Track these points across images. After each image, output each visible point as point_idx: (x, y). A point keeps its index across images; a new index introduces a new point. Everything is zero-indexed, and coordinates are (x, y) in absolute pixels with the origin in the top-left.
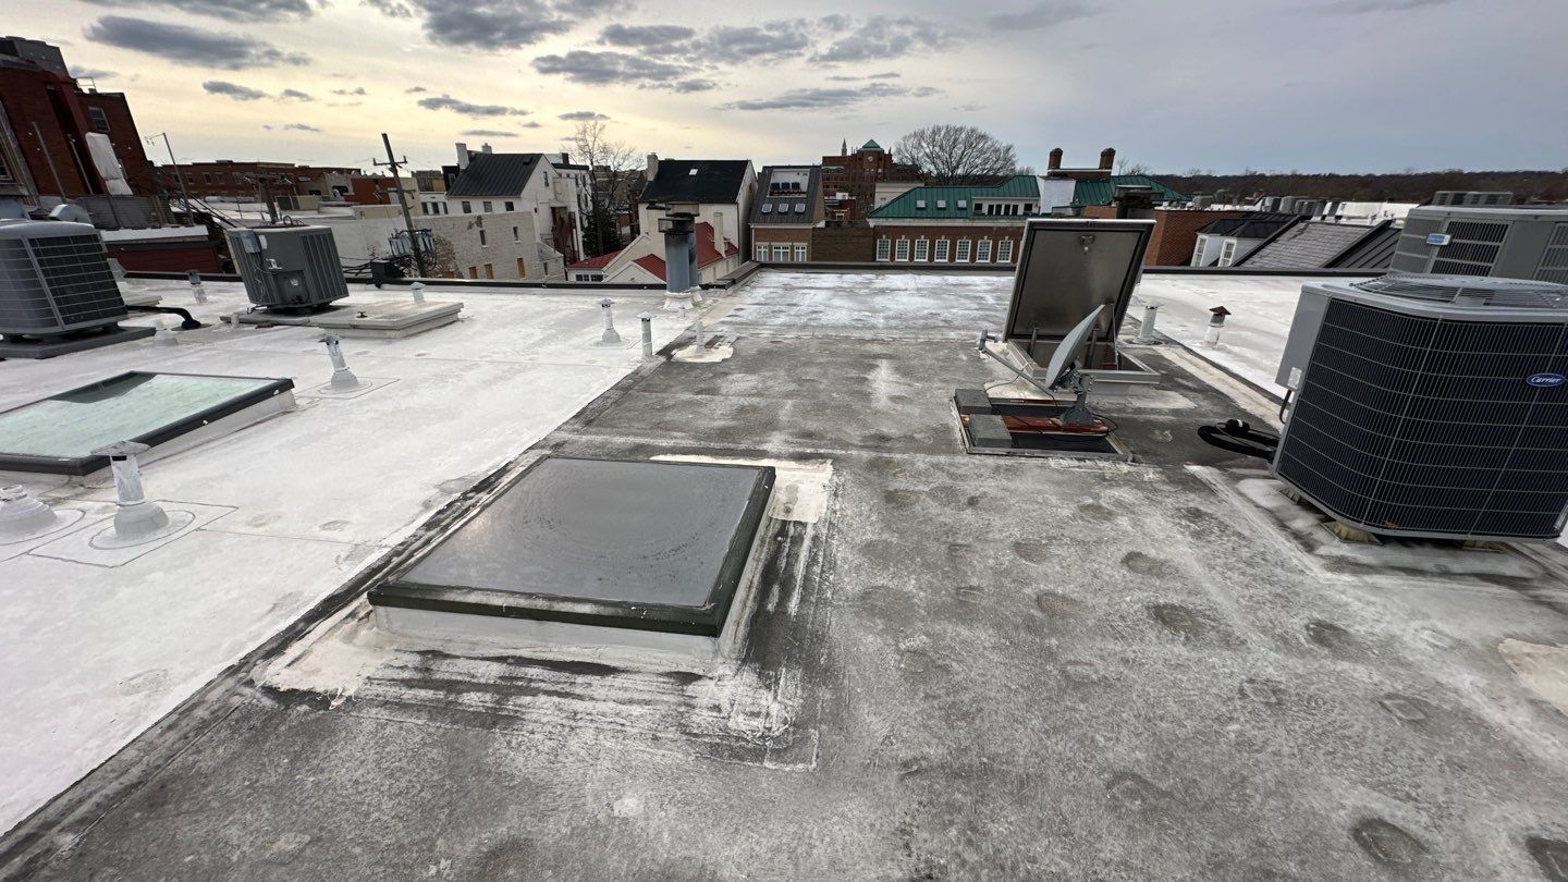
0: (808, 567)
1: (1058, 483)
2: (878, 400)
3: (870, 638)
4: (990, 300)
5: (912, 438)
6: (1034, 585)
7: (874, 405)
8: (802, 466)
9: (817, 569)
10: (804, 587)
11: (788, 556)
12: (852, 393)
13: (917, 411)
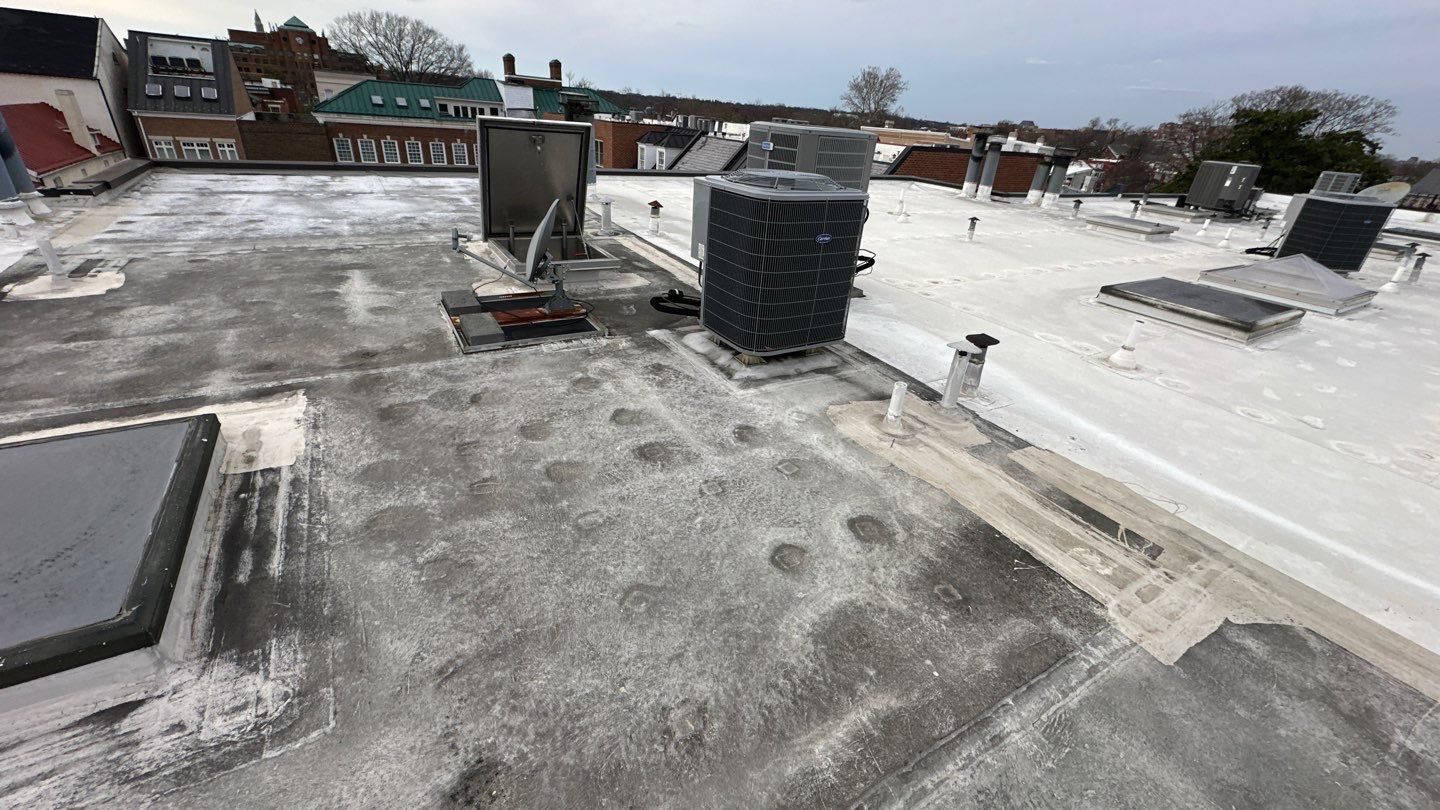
0: (290, 516)
1: (551, 366)
2: (355, 314)
3: (383, 565)
4: (467, 201)
5: (401, 349)
6: (542, 460)
7: (351, 320)
8: (262, 405)
9: (303, 515)
10: (288, 540)
11: (259, 512)
12: (319, 311)
13: (403, 320)
